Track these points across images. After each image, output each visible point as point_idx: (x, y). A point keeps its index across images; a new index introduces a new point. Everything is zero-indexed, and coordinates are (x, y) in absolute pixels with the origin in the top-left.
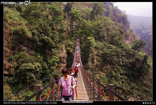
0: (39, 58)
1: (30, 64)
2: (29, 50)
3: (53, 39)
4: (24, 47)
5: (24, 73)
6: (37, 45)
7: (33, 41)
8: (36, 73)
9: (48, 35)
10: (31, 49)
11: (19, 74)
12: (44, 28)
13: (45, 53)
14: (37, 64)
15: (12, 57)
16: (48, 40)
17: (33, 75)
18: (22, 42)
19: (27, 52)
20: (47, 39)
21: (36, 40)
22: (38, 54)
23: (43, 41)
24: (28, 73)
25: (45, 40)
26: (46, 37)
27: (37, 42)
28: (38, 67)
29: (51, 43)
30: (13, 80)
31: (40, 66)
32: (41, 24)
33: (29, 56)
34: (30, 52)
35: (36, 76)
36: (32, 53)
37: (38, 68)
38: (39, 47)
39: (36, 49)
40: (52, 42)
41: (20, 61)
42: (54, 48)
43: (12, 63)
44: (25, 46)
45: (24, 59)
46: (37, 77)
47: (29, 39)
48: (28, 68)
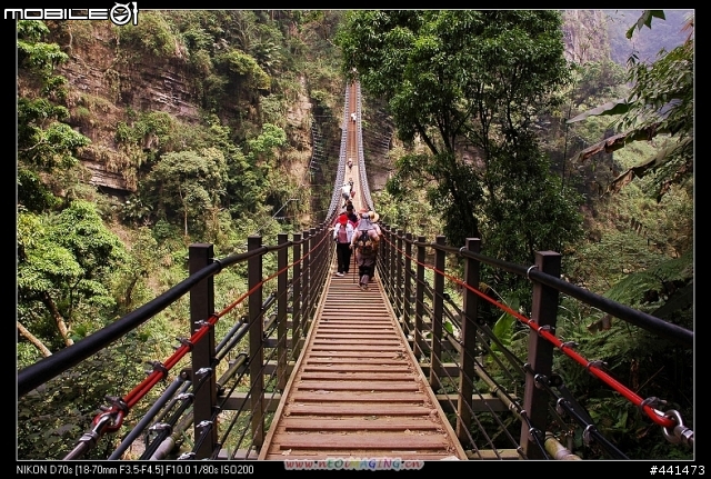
0: (217, 133)
1: (192, 155)
2: (178, 104)
3: (261, 57)
4: (160, 91)
5: (170, 184)
6: (207, 85)
7: (193, 70)
8: (211, 184)
9: (242, 46)
10: (186, 98)
11: (153, 188)
12: (228, 17)
13: (236, 113)
14: (215, 153)
15: (124, 129)
16: (245, 65)
17: (203, 193)
18: (153, 76)
19: (173, 110)
20: (242, 60)
21: (203, 67)
22: (211, 118)
23: (225, 68)
24: (186, 185)
25: (236, 66)
26: (237, 55)
27: (204, 75)
28: (217, 161)
29: (258, 75)
30: (137, 208)
31: (222, 159)
33: (179, 123)
34: (184, 110)
35: (210, 194)
36: (191, 113)
37: (216, 168)
38: (215, 91)
39: (204, 99)
40: (262, 73)
41: (154, 144)
42: (266, 93)
43: (125, 151)
44: (166, 90)
45: (166, 138)
46: (214, 198)
47: (176, 63)
48: (187, 168)
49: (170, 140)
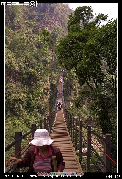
0: (25, 90)
1: (18, 95)
2: (15, 82)
3: (38, 71)
5: (11, 102)
6: (23, 77)
7: (20, 73)
8: (22, 103)
9: (33, 68)
10: (18, 80)
11: (7, 103)
12: (30, 61)
13: (31, 85)
14: (24, 95)
16: (33, 73)
17: (20, 105)
18: (10, 74)
19: (14, 83)
20: (33, 71)
21: (23, 72)
22: (24, 86)
23: (29, 73)
24: (16, 103)
25: (31, 73)
26: (32, 70)
27: (23, 75)
28: (25, 97)
31: (26, 96)
32: (27, 57)
33: (15, 87)
34: (17, 83)
35: (22, 106)
36: (19, 84)
37: (24, 99)
38: (25, 79)
39: (22, 81)
40: (38, 75)
41: (8, 92)
42: (38, 80)
44: (12, 78)
45: (11, 90)
47: (16, 71)
48: (16, 98)
49: (13, 91)
